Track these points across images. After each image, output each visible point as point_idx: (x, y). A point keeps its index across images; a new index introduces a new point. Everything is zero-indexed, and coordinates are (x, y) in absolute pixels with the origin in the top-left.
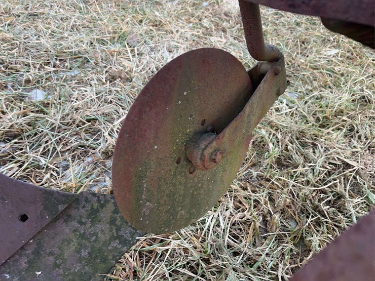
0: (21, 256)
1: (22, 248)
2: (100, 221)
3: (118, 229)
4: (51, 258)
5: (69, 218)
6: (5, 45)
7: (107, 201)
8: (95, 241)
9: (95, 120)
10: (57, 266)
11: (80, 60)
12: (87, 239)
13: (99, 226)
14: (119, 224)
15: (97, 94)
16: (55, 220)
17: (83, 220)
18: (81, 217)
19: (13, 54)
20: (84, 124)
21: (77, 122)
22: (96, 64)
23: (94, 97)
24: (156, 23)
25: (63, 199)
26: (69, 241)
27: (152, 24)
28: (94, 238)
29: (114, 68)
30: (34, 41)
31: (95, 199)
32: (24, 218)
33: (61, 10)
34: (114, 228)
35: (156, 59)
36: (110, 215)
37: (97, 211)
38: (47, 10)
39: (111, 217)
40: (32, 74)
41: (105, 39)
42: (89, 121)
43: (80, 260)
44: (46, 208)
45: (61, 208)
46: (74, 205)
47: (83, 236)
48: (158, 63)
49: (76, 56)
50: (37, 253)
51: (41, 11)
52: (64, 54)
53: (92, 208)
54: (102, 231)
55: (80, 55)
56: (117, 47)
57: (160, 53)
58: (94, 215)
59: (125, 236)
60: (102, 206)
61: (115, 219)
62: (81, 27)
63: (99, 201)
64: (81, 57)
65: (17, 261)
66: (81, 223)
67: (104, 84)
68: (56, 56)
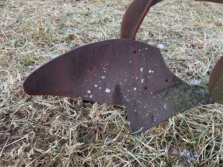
0: (163, 91)
1: (164, 89)
2: (187, 93)
3: (192, 99)
4: (171, 97)
5: (177, 87)
6: (149, 24)
7: (190, 88)
8: (184, 98)
9: (184, 61)
10: (171, 99)
11: (178, 36)
12: (181, 96)
13: (186, 95)
14: (193, 97)
15: (185, 51)
16: (174, 86)
17: (182, 90)
18: (181, 89)
19: (152, 29)
20: (179, 61)
21: (177, 59)
22: (185, 39)
23: (184, 52)
24: (218, 24)
25: (178, 80)
26: (176, 95)
27: (216, 24)
28: (184, 97)
29: (194, 42)
30: (159, 24)
31: (187, 85)
32: (167, 81)
33: (170, 12)
34: (191, 98)
35: (216, 42)
36: (190, 93)
37: (186, 89)
38: (164, 12)
39: (191, 94)
40: (160, 37)
41: (191, 28)
42: (181, 60)
43: (178, 102)
44: (173, 80)
45: (177, 82)
46: (180, 84)
47: (180, 95)
48: (217, 43)
49: (177, 34)
50: (167, 93)
51: (161, 12)
52: (172, 32)
53: (185, 88)
54: (187, 97)
55: (179, 34)
56: (196, 33)
57: (219, 39)
58: (185, 90)
59: (194, 102)
60: (188, 89)
61: (192, 95)
62: (179, 21)
63: (188, 86)
64: (178, 34)
65: (162, 92)
66: (180, 90)
67: (188, 47)
68: (168, 32)
